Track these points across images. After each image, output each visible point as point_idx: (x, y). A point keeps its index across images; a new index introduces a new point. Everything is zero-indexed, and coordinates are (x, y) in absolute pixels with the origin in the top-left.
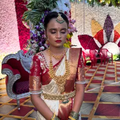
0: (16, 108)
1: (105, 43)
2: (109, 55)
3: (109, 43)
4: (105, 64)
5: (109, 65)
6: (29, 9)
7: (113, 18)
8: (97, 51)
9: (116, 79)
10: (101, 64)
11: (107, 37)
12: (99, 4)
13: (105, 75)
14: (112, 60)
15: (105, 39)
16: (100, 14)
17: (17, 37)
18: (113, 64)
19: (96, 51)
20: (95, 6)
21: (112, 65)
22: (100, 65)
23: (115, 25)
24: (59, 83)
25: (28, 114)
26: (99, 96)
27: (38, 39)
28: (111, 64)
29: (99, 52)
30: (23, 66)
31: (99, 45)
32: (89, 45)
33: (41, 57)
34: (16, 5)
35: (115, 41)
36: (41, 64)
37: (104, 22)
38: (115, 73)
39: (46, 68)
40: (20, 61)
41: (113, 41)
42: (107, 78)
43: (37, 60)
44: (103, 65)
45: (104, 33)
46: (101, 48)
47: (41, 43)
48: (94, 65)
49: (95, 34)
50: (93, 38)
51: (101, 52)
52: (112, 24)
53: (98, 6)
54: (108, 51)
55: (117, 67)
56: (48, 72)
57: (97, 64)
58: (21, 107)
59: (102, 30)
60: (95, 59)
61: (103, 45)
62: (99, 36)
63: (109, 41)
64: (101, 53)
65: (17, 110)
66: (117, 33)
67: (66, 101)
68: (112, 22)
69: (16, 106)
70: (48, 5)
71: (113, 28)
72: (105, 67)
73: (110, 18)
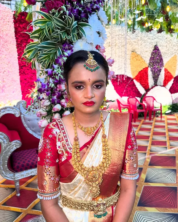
0: (13, 194)
1: (150, 87)
2: (157, 105)
3: (156, 87)
4: (150, 119)
5: (156, 121)
6: (36, 40)
7: (162, 50)
8: (139, 99)
9: (168, 144)
10: (145, 119)
11: (154, 78)
12: (143, 29)
13: (151, 138)
14: (161, 114)
15: (151, 82)
16: (144, 44)
17: (17, 77)
18: (163, 119)
19: (137, 100)
20: (137, 31)
21: (161, 121)
22: (143, 120)
23: (165, 61)
24: (89, 181)
25: (32, 205)
26: (145, 173)
27: (50, 92)
28: (159, 119)
29: (141, 101)
30: (25, 125)
31: (142, 91)
32: (127, 90)
33: (58, 131)
34: (16, 28)
35: (165, 85)
36: (58, 144)
37: (150, 55)
38: (167, 134)
39: (67, 152)
40: (20, 117)
41: (162, 84)
42: (154, 143)
43: (50, 136)
44: (147, 121)
45: (150, 73)
46: (145, 94)
47: (55, 97)
48: (135, 122)
49: (136, 74)
50: (132, 80)
51: (145, 100)
52: (161, 60)
53: (142, 32)
54: (154, 99)
55: (169, 124)
56: (70, 161)
57: (139, 119)
58: (22, 191)
59: (147, 68)
60: (135, 112)
61: (147, 90)
62: (142, 77)
63: (156, 85)
64: (144, 103)
65: (15, 196)
66: (168, 72)
67: (102, 213)
68: (161, 56)
69: (13, 189)
70: (68, 34)
71: (162, 65)
72: (151, 124)
73: (158, 50)
